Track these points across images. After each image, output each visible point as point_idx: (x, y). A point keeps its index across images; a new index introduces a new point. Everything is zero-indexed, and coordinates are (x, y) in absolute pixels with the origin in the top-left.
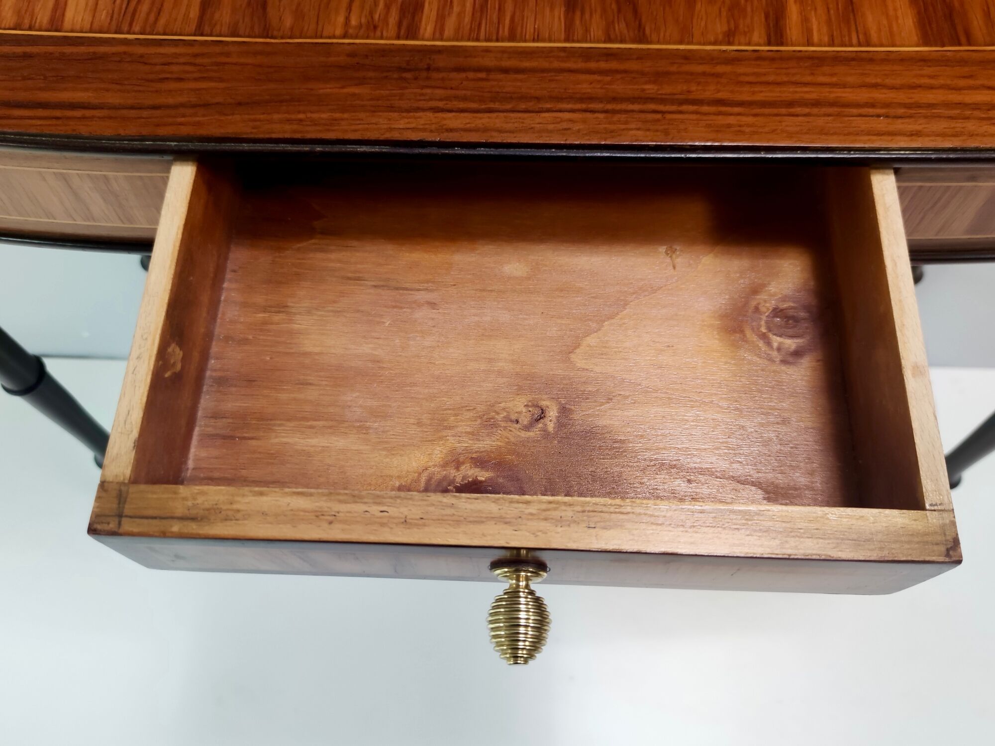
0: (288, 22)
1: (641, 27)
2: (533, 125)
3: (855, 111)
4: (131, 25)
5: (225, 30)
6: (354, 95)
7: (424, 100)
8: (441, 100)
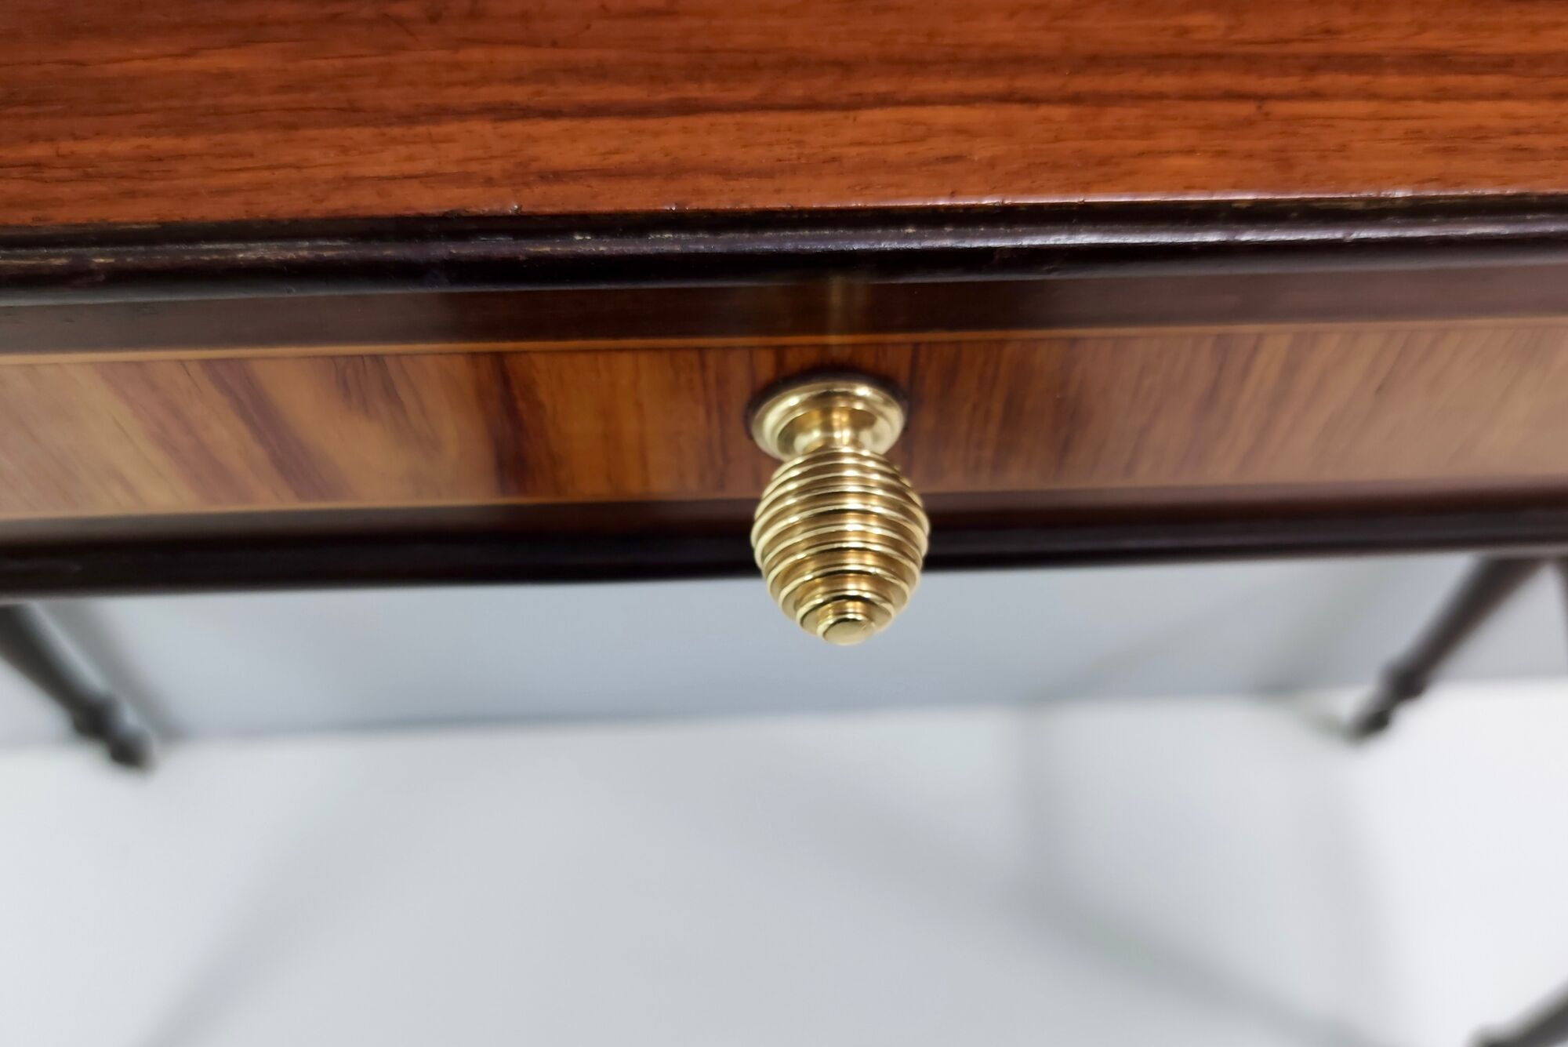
2: (836, 151)
7: (465, 84)
8: (519, 80)
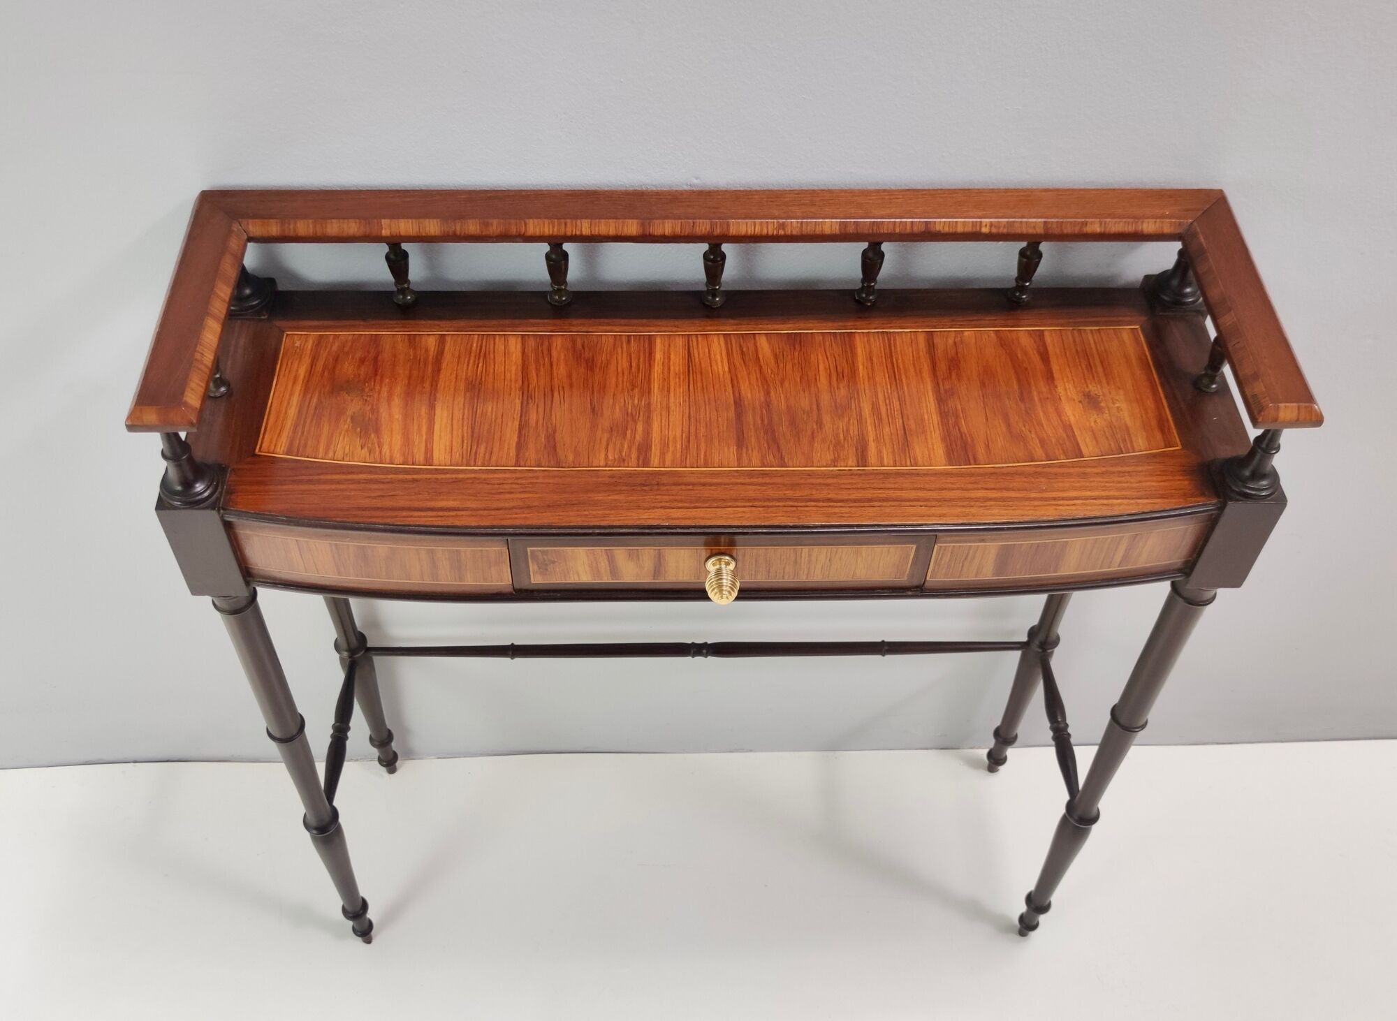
0: (571, 458)
1: (782, 458)
2: (721, 515)
3: (908, 504)
4: (475, 461)
5: (533, 463)
6: (615, 500)
7: (657, 502)
8: (667, 502)
